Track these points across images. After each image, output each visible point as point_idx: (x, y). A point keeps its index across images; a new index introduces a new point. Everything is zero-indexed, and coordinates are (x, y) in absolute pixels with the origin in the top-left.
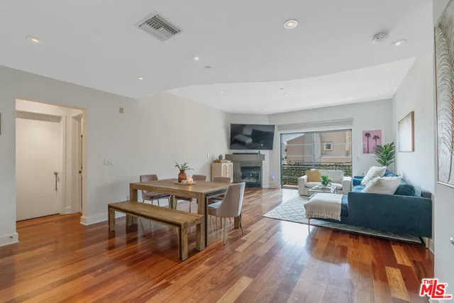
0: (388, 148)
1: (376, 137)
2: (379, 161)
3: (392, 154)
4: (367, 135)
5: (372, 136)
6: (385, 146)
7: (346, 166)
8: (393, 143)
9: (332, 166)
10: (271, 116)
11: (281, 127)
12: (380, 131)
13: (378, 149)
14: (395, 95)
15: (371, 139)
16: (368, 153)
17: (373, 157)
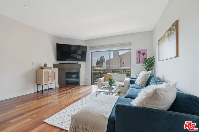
0: (150, 60)
1: (144, 54)
2: (146, 68)
3: (153, 63)
4: (139, 52)
5: (142, 53)
6: (149, 59)
7: (128, 71)
8: (153, 57)
9: (122, 71)
10: (86, 41)
11: (91, 48)
12: (146, 50)
13: (145, 61)
14: (154, 28)
15: (141, 54)
16: (139, 63)
17: (142, 66)
